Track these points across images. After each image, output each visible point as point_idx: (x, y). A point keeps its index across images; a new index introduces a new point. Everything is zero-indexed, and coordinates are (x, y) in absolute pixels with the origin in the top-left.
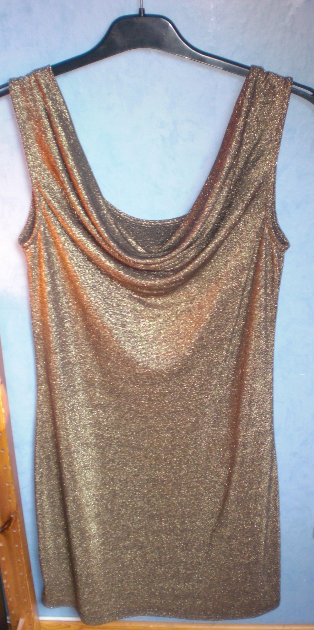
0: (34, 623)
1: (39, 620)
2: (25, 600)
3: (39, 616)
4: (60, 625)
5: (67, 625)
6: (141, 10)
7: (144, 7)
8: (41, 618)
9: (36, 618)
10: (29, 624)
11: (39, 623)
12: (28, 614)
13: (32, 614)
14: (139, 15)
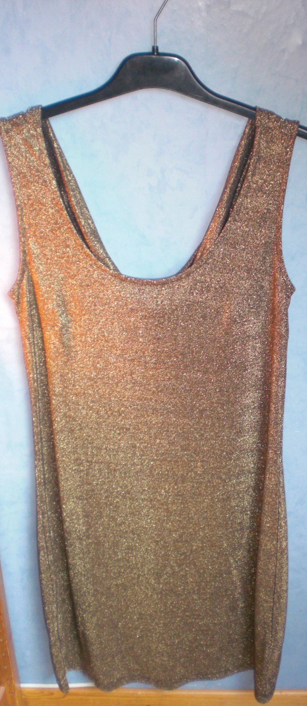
0: (15, 691)
1: (20, 688)
2: (6, 667)
3: (20, 682)
4: (43, 692)
5: (51, 692)
6: (155, 50)
7: (158, 45)
8: (23, 685)
9: (17, 685)
10: (10, 693)
11: (21, 691)
12: (8, 681)
13: (13, 681)
14: (152, 53)
